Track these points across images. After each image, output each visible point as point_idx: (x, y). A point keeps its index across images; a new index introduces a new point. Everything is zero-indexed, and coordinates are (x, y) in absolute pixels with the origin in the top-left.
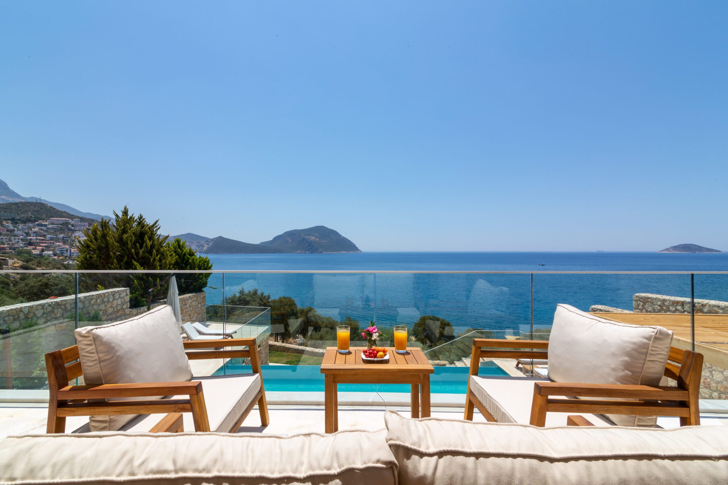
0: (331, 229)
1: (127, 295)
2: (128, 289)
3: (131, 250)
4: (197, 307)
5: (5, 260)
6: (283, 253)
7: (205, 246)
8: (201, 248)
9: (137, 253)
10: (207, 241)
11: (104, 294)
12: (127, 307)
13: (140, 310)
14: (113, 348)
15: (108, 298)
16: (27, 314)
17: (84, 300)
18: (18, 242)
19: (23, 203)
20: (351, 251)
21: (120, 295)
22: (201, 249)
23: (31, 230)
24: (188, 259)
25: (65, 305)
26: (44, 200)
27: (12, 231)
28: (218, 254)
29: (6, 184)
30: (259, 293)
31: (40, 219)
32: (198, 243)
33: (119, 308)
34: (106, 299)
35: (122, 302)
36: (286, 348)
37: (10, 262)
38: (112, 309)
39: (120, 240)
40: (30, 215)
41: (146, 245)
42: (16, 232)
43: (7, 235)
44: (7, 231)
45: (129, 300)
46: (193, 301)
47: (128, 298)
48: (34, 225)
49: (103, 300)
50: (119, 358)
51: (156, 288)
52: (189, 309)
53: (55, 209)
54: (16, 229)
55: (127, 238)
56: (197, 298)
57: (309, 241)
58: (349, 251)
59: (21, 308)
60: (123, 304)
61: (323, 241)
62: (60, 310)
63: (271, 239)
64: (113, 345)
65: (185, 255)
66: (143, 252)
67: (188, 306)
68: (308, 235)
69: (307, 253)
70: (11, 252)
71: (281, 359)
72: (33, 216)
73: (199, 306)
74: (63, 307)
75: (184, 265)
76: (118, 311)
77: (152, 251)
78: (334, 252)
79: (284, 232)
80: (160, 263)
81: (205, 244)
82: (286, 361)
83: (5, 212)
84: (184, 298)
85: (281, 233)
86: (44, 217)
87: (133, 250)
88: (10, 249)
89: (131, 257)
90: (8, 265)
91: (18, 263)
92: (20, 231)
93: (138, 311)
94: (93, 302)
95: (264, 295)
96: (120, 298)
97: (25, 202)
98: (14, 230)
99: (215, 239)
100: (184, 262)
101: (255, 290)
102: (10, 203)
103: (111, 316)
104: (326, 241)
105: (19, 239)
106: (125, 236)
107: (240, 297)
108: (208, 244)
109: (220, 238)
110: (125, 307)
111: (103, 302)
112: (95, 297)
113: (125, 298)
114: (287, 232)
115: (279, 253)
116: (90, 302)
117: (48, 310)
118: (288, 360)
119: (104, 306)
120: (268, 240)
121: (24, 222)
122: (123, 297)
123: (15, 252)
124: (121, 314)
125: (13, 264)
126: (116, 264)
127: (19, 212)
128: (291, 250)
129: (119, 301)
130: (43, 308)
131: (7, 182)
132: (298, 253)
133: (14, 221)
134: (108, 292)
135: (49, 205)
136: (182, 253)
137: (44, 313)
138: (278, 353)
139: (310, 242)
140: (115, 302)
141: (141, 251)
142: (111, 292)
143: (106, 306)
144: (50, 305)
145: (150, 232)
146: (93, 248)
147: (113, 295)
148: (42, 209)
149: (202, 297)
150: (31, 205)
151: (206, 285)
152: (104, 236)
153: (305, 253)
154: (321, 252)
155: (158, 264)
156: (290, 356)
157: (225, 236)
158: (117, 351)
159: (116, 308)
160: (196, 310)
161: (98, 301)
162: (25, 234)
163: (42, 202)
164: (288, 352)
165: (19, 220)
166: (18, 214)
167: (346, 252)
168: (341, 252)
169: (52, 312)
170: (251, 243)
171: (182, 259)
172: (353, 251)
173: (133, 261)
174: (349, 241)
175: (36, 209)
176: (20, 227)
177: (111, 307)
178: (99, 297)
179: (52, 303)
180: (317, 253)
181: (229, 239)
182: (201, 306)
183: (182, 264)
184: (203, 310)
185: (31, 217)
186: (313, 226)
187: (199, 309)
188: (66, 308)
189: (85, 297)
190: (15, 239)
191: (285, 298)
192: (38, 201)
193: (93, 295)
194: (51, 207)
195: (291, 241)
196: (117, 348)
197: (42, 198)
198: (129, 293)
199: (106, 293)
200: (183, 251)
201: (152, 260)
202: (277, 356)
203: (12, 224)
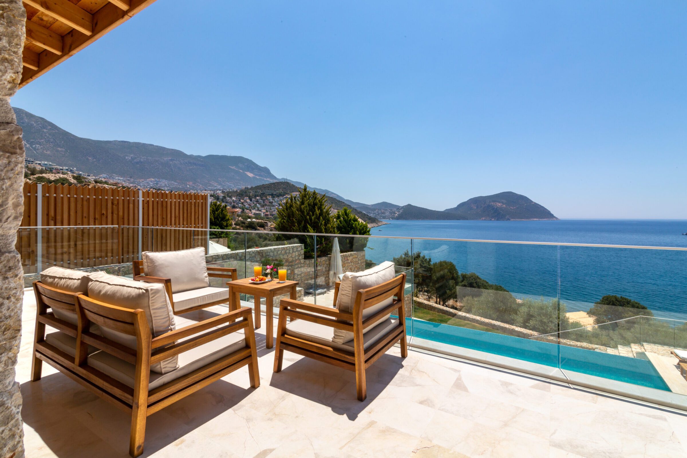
0: (521, 195)
1: (302, 249)
2: (303, 245)
3: (306, 216)
4: (357, 263)
5: (266, 223)
6: (467, 219)
7: (396, 213)
8: (393, 214)
9: (311, 219)
10: (398, 209)
11: (286, 247)
12: (302, 258)
13: (312, 261)
14: (153, 262)
15: (289, 251)
16: (241, 257)
17: (273, 251)
18: (275, 210)
19: (278, 183)
20: (544, 218)
21: (297, 249)
22: (393, 216)
23: (282, 202)
24: (353, 224)
25: (262, 253)
26: (290, 180)
27: (271, 203)
28: (407, 220)
29: (269, 170)
30: (422, 255)
31: (287, 194)
32: (391, 210)
33: (297, 258)
34: (288, 251)
35: (298, 254)
36: (433, 307)
37: (269, 224)
38: (292, 258)
39: (300, 210)
40: (281, 191)
41: (316, 213)
42: (274, 204)
43: (269, 206)
44: (270, 203)
45: (303, 253)
46: (354, 258)
47: (303, 252)
48: (283, 198)
49: (286, 251)
50: (156, 266)
51: (322, 246)
52: (351, 264)
53: (295, 186)
54: (273, 201)
55: (304, 208)
56: (358, 256)
57: (494, 208)
58: (542, 218)
59: (238, 253)
60: (299, 255)
61: (511, 207)
62: (259, 256)
63: (455, 206)
64: (154, 260)
65: (350, 220)
66: (315, 218)
67: (349, 261)
68: (494, 201)
69: (493, 219)
70: (271, 217)
71: (425, 315)
72: (283, 192)
73: (359, 262)
74: (261, 254)
75: (349, 229)
76: (296, 260)
77: (320, 218)
78: (524, 219)
79: (468, 199)
80: (325, 227)
81: (397, 211)
82: (429, 318)
83: (268, 189)
84: (346, 254)
85: (466, 200)
86: (289, 192)
87: (308, 217)
88: (271, 215)
89: (306, 221)
90: (268, 226)
91: (273, 225)
92: (276, 202)
93: (310, 261)
94: (279, 252)
95: (425, 258)
96: (297, 251)
97: (278, 182)
98: (273, 202)
99: (405, 207)
100: (350, 226)
101: (418, 254)
102: (271, 183)
103: (291, 264)
104: (515, 208)
105: (275, 208)
106: (303, 206)
107: (405, 258)
108: (399, 212)
109: (409, 205)
110: (300, 258)
111: (286, 253)
112: (281, 249)
113: (301, 251)
114: (471, 199)
115: (463, 220)
116: (277, 253)
117: (252, 256)
118: (432, 318)
119: (286, 256)
120: (452, 207)
121: (278, 196)
122: (300, 251)
123: (273, 217)
124: (298, 263)
125: (271, 225)
126: (297, 227)
127: (276, 189)
128: (477, 217)
129: (297, 253)
130: (250, 254)
131: (270, 169)
132: (483, 220)
133: (273, 196)
134: (289, 247)
135: (292, 183)
136: (348, 219)
137: (250, 257)
138: (425, 310)
139: (496, 208)
140: (294, 253)
141: (313, 218)
142: (291, 246)
143: (288, 256)
144: (253, 253)
145: (319, 203)
146: (284, 215)
147: (293, 249)
148: (287, 186)
149: (361, 255)
150: (282, 184)
151: (366, 246)
152: (291, 206)
153: (491, 220)
154: (508, 219)
155: (323, 228)
156: (434, 315)
157: (413, 204)
158: (155, 263)
159: (294, 258)
160: (356, 265)
161: (283, 252)
162: (278, 205)
163: (288, 181)
164: (434, 311)
165: (275, 195)
166: (275, 191)
167: (538, 220)
168: (532, 220)
169: (255, 257)
170: (436, 210)
171: (348, 224)
172: (546, 218)
173: (308, 225)
174: (543, 207)
175: (284, 186)
176: (276, 200)
177: (291, 257)
178: (283, 250)
179: (255, 251)
180: (504, 220)
181: (416, 207)
182: (361, 263)
183: (347, 228)
184: (363, 266)
185: (282, 192)
186: (500, 193)
187: (359, 264)
188: (263, 255)
189: (274, 249)
190: (273, 208)
191: (445, 262)
192: (286, 181)
193: (279, 248)
194: (293, 185)
195: (476, 208)
196: (155, 262)
197: (288, 179)
198: (303, 248)
199: (288, 247)
200: (349, 218)
201: (319, 224)
202: (424, 313)
203: (272, 198)
